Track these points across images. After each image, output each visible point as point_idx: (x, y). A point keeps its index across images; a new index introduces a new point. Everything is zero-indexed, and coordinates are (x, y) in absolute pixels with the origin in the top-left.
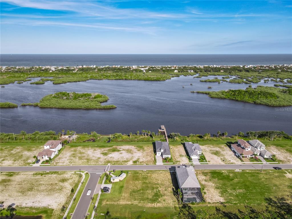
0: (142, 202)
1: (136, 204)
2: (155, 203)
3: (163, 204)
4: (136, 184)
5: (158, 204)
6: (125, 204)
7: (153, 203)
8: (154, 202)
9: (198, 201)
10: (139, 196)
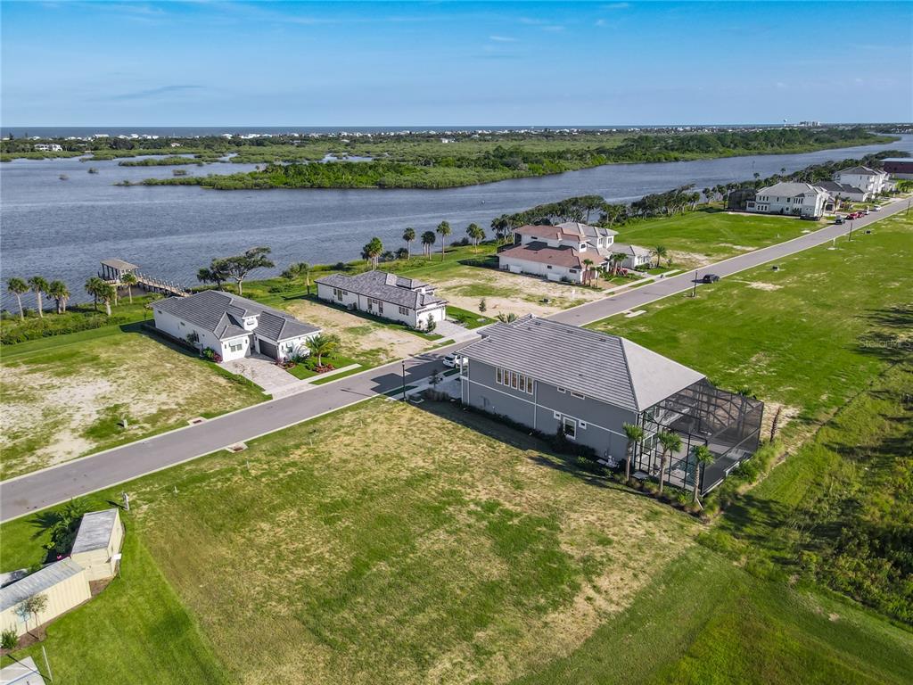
0: (493, 641)
2: (575, 587)
3: (625, 565)
4: (274, 544)
5: (603, 582)
7: (567, 597)
8: (565, 587)
9: (738, 456)
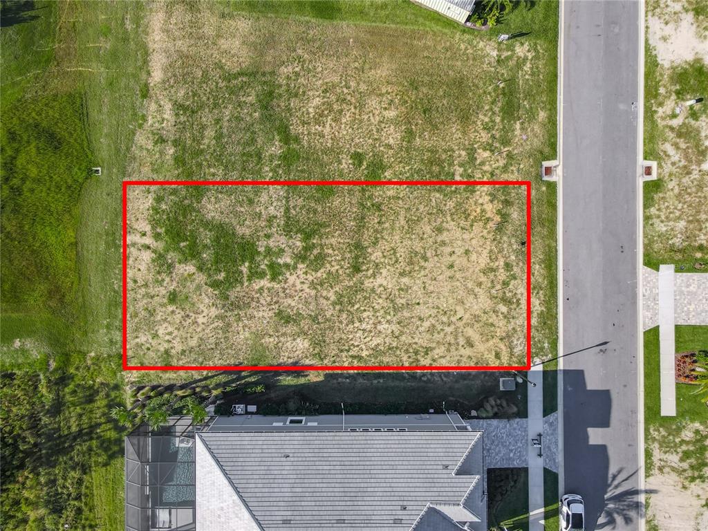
0: (162, 153)
1: (144, 118)
2: (157, 236)
3: (146, 285)
4: (361, 106)
5: (147, 256)
6: (151, 46)
7: (155, 223)
8: (161, 230)
10: (219, 137)
